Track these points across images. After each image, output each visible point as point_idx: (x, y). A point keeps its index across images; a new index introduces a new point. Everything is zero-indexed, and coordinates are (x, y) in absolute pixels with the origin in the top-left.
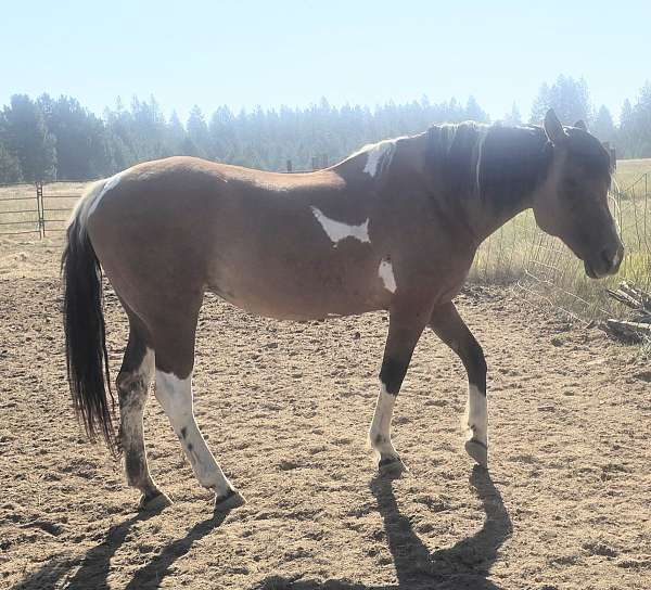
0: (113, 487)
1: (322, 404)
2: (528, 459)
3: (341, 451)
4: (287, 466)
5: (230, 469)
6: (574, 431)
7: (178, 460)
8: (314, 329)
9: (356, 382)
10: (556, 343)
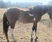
0: (4, 40)
1: (25, 32)
2: (46, 39)
3: (27, 37)
4: (22, 39)
5: (16, 39)
6: (51, 37)
7: (11, 37)
8: (25, 25)
9: (29, 30)
10: (49, 27)
